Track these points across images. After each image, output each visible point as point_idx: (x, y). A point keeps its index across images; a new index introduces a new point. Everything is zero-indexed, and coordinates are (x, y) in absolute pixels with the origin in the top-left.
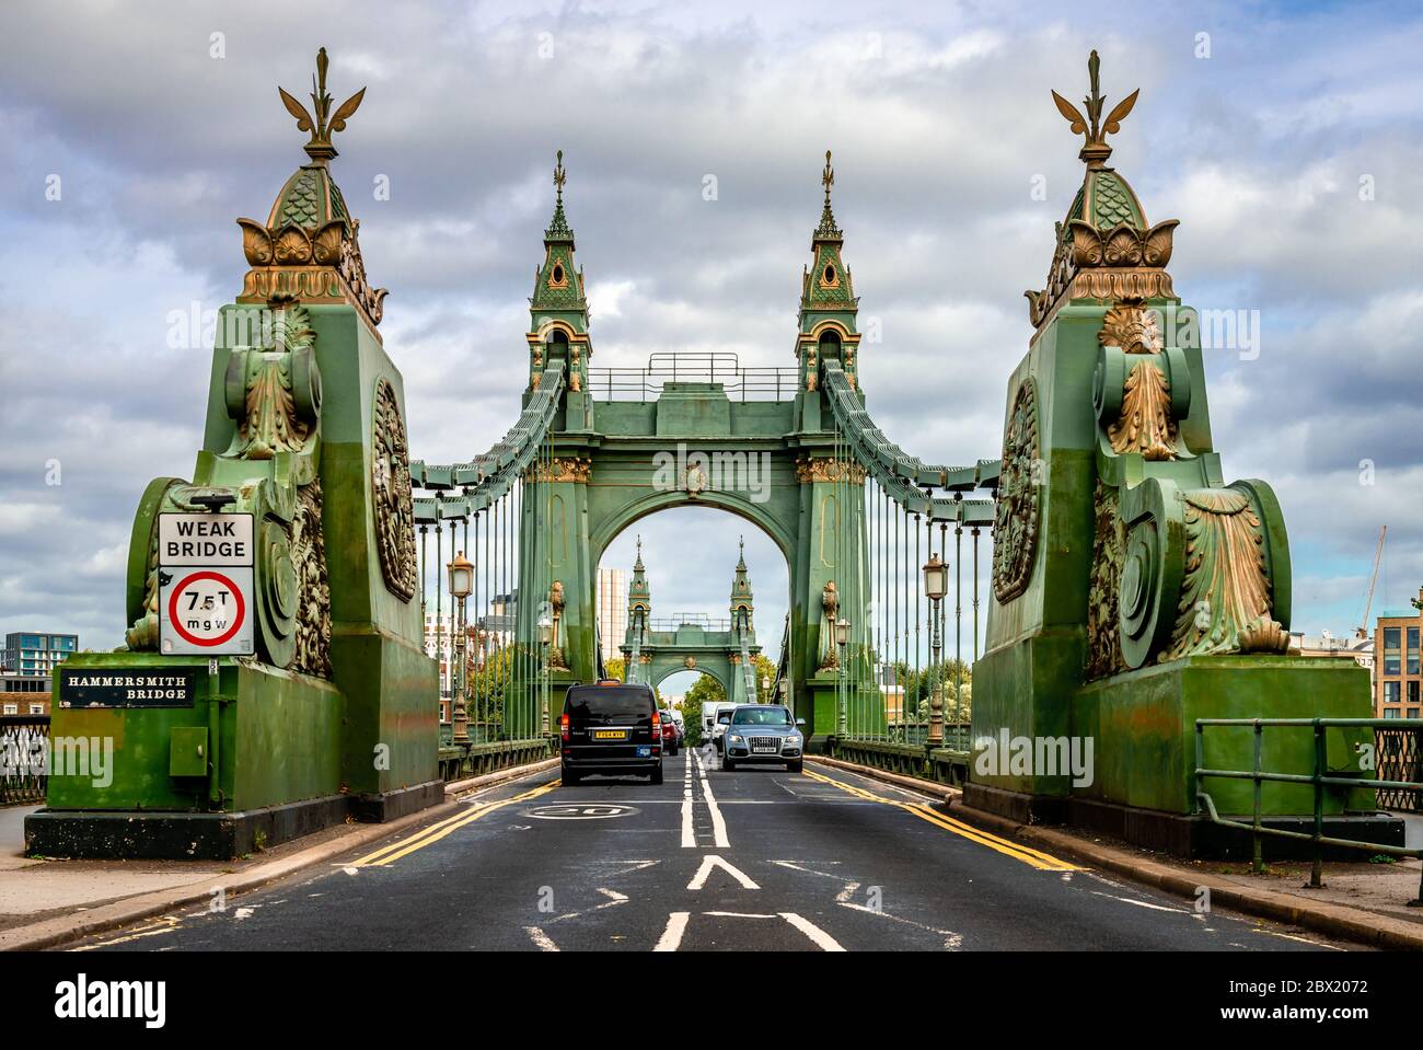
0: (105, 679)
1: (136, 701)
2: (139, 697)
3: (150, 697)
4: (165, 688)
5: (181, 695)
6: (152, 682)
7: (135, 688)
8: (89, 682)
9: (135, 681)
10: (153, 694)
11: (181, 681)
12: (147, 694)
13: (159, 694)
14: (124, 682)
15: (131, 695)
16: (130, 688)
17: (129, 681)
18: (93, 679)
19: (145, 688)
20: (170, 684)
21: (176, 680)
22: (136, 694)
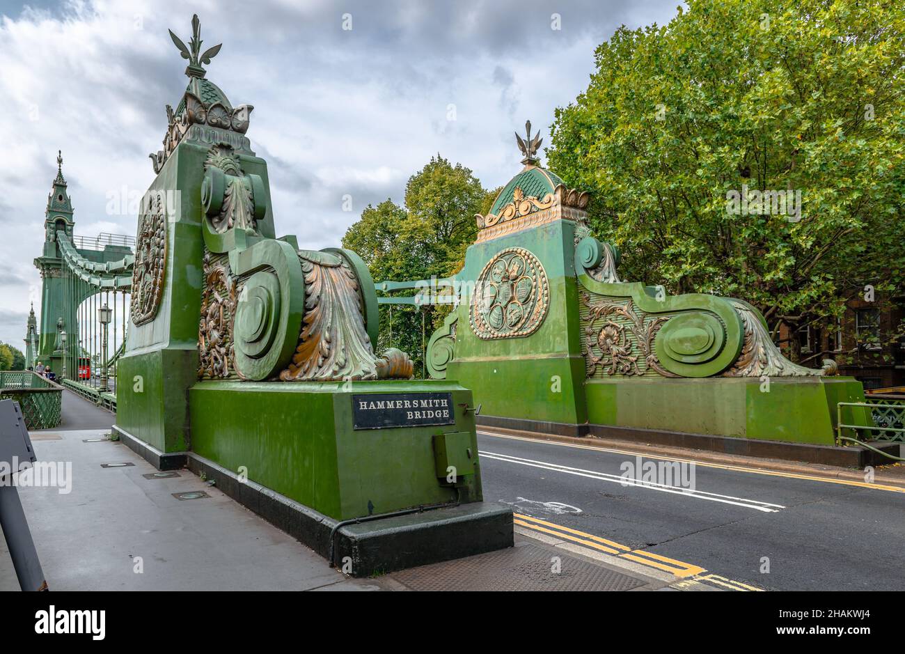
0: (388, 402)
1: (415, 421)
2: (416, 417)
3: (424, 417)
4: (434, 409)
5: (446, 414)
6: (424, 404)
7: (413, 410)
8: (376, 406)
9: (411, 404)
10: (427, 415)
11: (444, 403)
12: (421, 414)
13: (430, 414)
14: (403, 404)
15: (410, 415)
16: (408, 409)
17: (407, 404)
18: (379, 403)
19: (420, 409)
20: (437, 406)
21: (441, 402)
22: (414, 415)
